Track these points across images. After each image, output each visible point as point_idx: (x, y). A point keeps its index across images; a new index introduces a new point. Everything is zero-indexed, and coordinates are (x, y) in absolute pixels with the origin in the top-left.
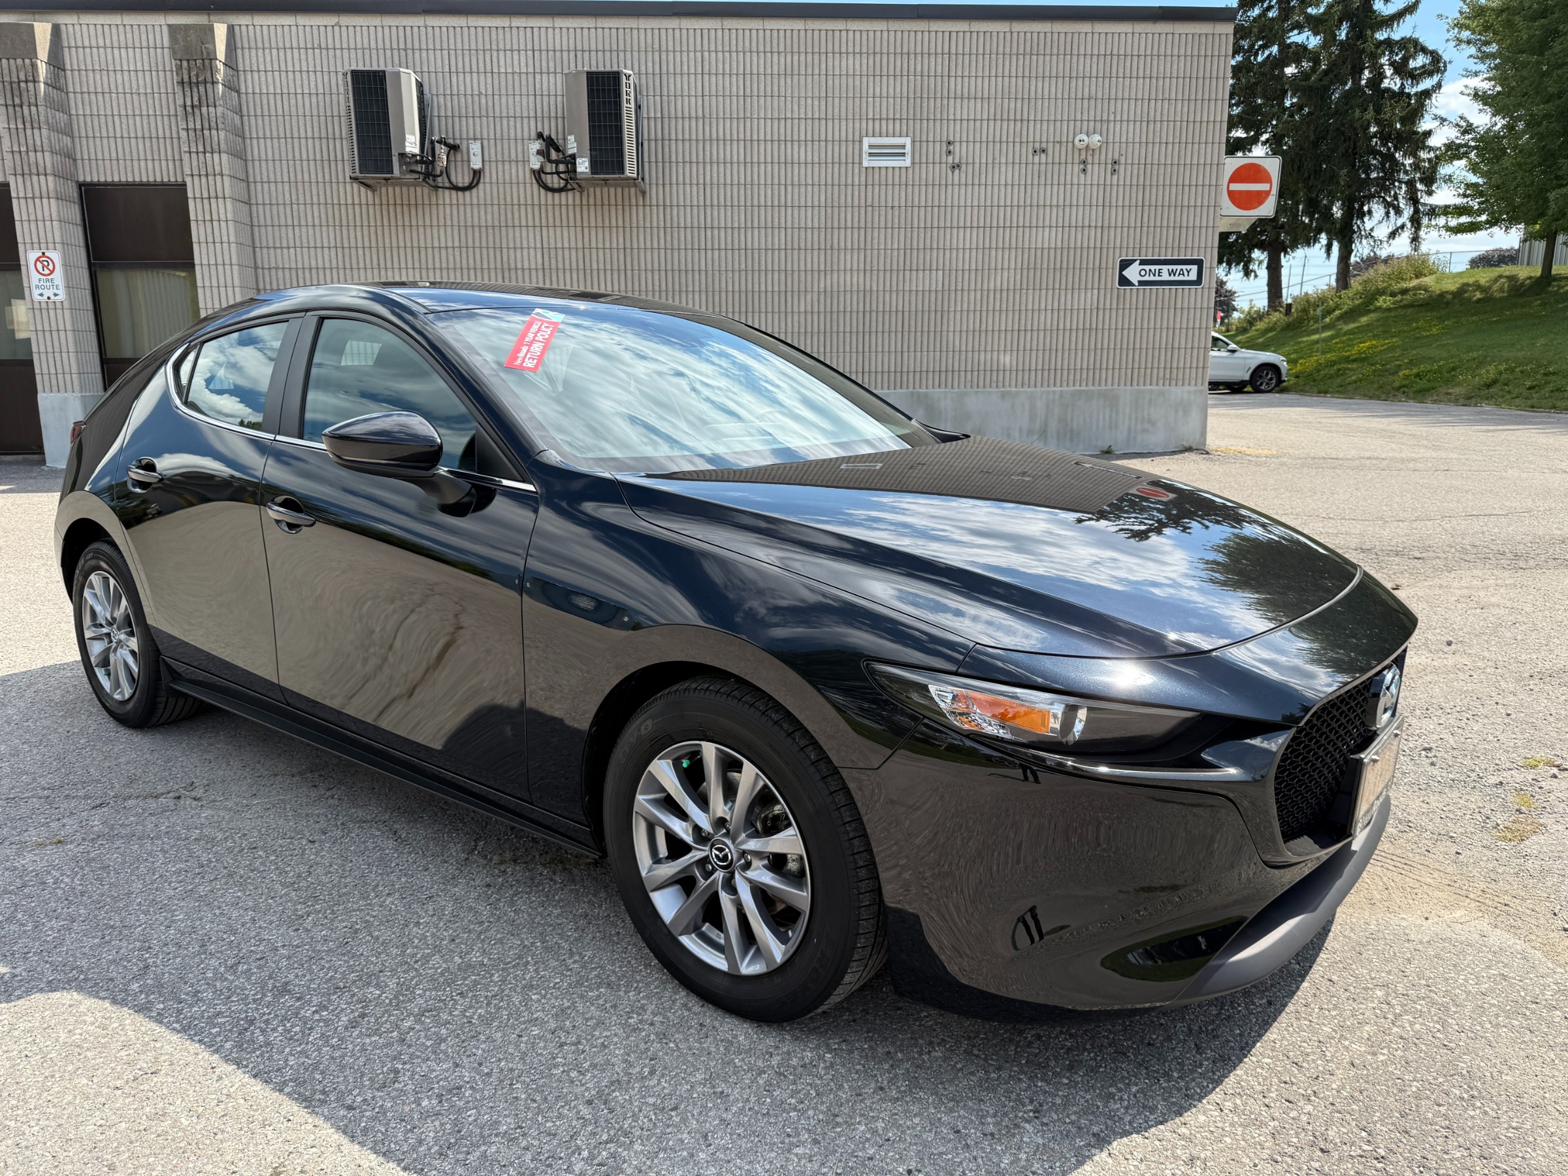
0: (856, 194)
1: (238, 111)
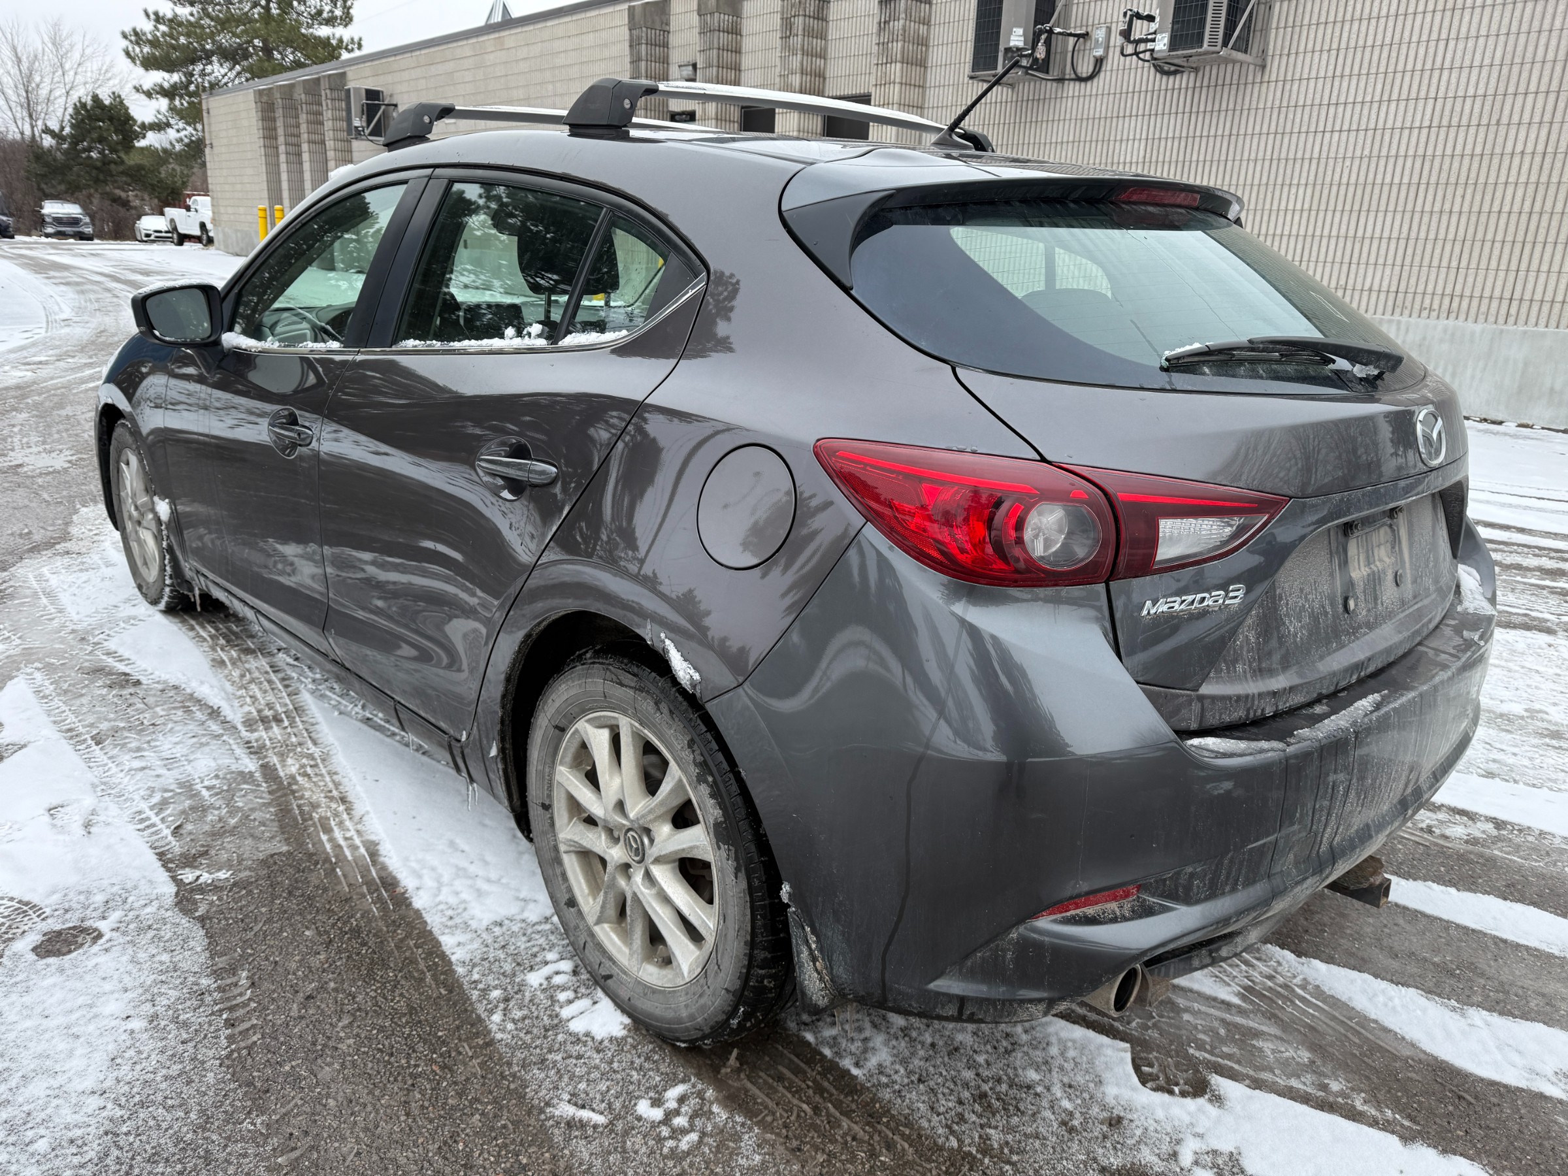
1: (927, 22)
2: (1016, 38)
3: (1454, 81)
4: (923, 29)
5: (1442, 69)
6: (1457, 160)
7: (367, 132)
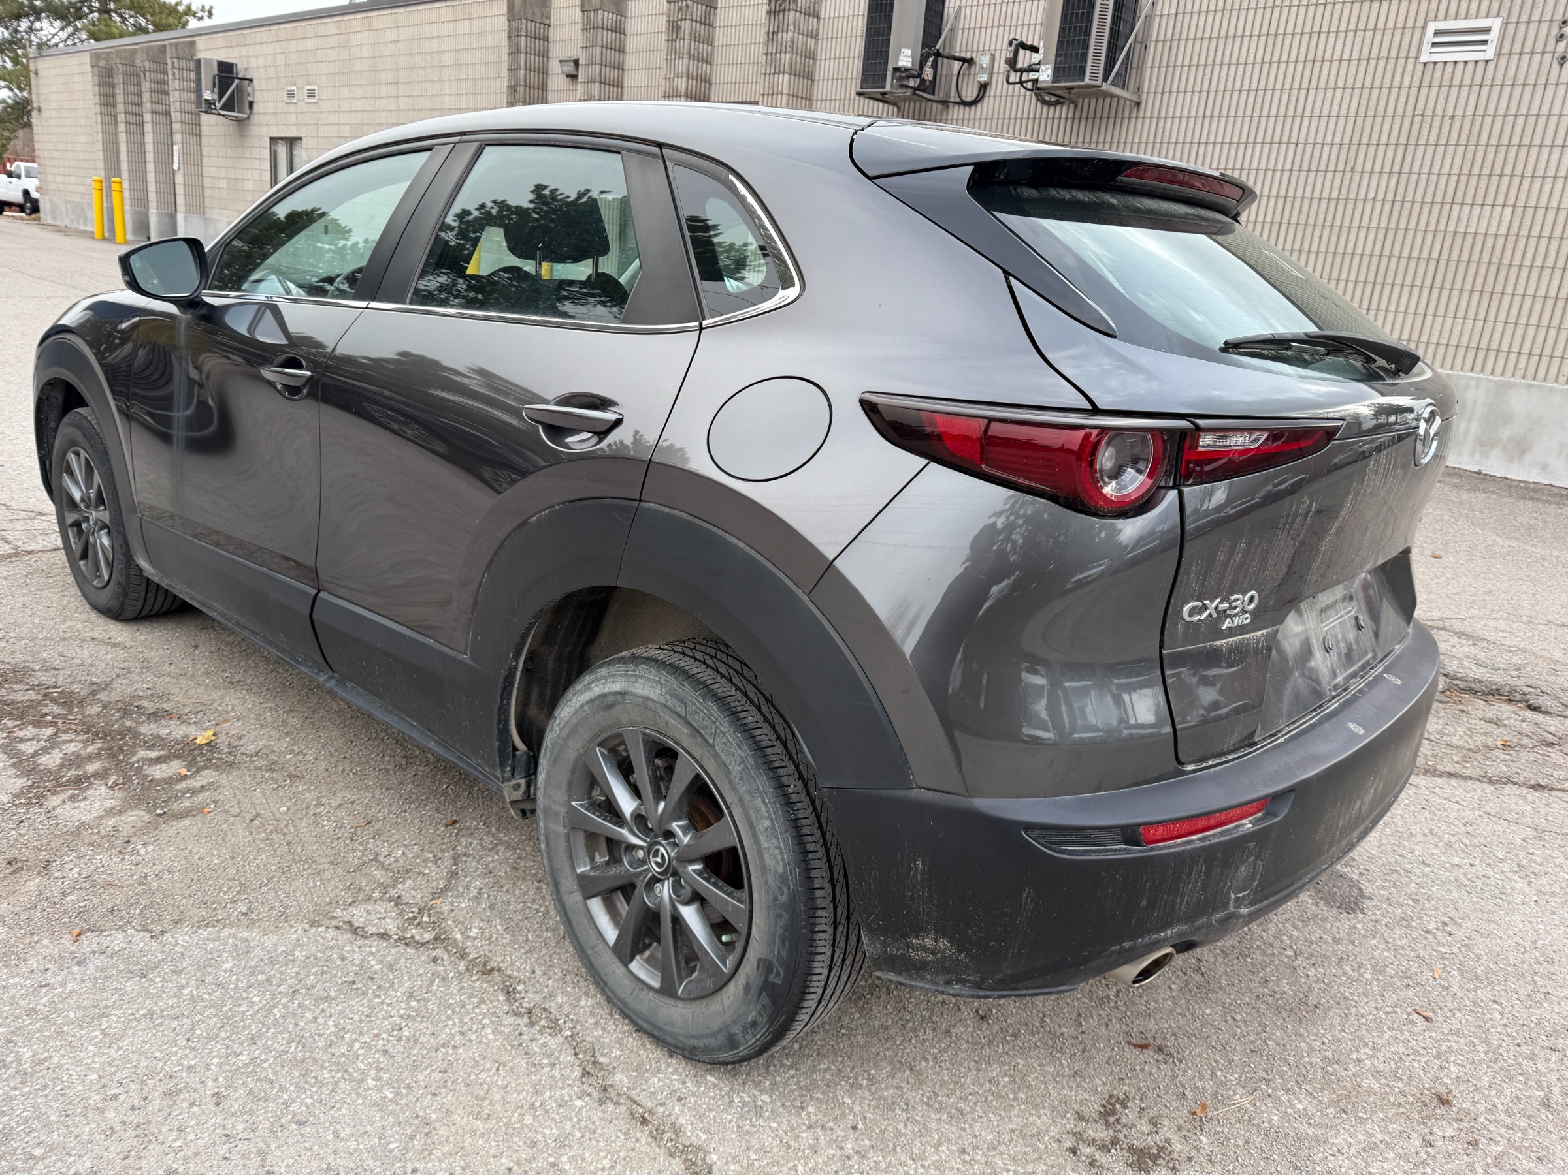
0: (1403, 99)
1: (814, 35)
2: (905, 58)
3: (1313, 128)
4: (811, 42)
5: (1303, 117)
6: (1315, 202)
7: (218, 105)
